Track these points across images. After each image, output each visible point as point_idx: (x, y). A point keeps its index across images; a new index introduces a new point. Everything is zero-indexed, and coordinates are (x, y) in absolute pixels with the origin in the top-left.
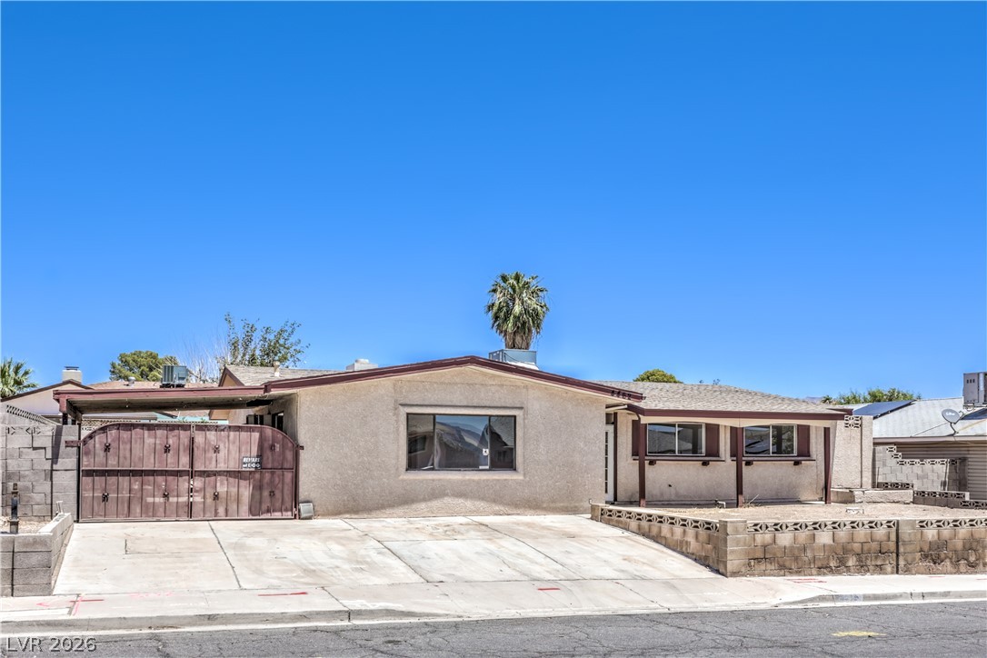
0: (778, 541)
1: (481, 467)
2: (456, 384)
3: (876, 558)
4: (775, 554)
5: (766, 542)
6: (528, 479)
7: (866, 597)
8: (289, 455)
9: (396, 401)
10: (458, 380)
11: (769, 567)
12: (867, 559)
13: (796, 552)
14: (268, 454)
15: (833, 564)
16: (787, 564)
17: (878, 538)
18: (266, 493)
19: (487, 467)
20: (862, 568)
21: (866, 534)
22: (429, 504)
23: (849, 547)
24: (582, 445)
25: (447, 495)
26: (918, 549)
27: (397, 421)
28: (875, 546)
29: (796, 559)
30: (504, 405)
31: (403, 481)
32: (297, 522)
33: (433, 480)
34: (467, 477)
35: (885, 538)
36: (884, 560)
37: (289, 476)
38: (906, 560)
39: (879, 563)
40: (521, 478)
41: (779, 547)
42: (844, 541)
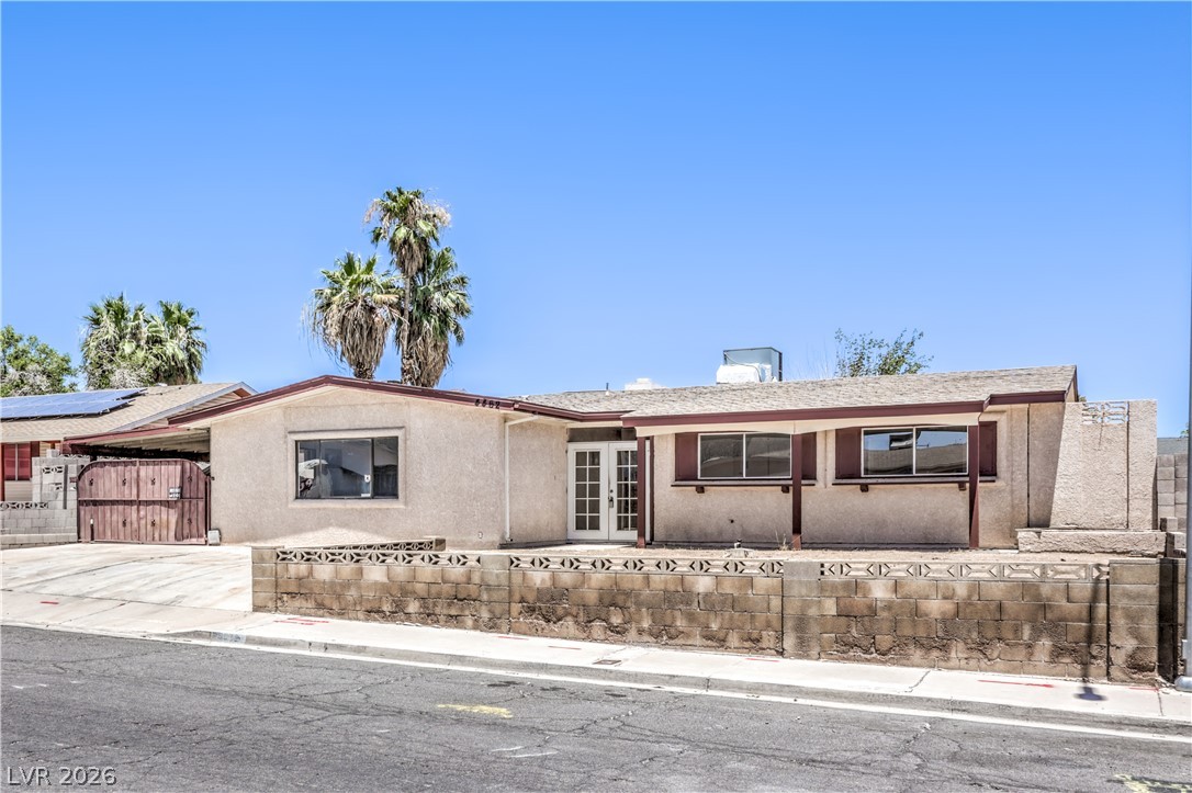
0: (316, 575)
1: (363, 495)
2: (339, 406)
3: (449, 605)
4: (311, 589)
5: (301, 575)
6: (410, 508)
7: (249, 640)
8: (202, 486)
9: (286, 429)
10: (340, 403)
11: (304, 604)
12: (435, 605)
13: (338, 589)
14: (187, 485)
15: (386, 608)
16: (327, 602)
17: (453, 578)
18: (186, 521)
19: (369, 495)
20: (428, 617)
21: (433, 572)
22: (316, 534)
23: (409, 587)
24: (470, 467)
25: (331, 525)
26: (517, 597)
27: (287, 449)
28: (446, 588)
29: (339, 597)
30: (385, 425)
31: (292, 509)
32: (207, 547)
33: (319, 509)
34: (348, 506)
35: (464, 579)
36: (462, 609)
37: (201, 504)
38: (490, 611)
39: (453, 612)
40: (402, 507)
41: (318, 582)
42: (402, 578)
